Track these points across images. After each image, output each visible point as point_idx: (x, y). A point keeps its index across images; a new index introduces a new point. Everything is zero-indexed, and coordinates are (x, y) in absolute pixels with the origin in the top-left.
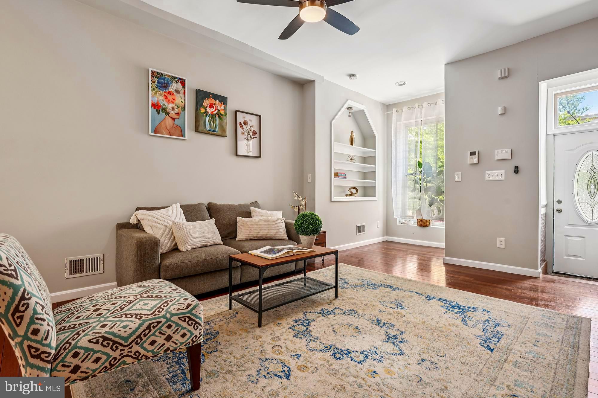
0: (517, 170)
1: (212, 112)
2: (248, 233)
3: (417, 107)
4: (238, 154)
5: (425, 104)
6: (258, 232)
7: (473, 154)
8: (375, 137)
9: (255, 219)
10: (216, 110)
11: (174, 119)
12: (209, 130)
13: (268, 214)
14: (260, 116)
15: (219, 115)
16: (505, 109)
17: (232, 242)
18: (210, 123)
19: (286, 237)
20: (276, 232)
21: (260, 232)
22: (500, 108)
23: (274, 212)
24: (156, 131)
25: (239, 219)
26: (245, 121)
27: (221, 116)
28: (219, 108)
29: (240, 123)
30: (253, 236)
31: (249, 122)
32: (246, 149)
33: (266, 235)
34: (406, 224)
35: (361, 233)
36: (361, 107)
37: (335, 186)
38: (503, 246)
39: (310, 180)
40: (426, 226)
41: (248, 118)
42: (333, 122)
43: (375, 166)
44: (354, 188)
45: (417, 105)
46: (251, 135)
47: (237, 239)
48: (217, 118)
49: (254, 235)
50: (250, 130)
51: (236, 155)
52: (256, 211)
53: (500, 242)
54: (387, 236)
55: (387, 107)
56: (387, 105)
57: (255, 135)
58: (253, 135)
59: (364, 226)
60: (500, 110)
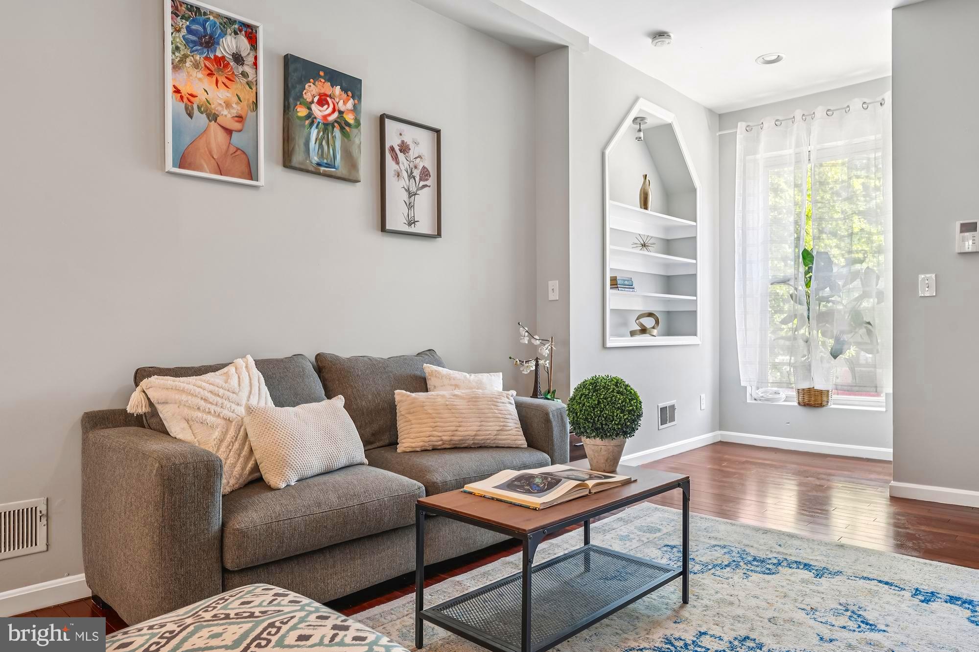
1: (325, 117)
2: (429, 433)
3: (799, 118)
4: (388, 227)
5: (820, 111)
6: (454, 428)
7: (967, 228)
8: (694, 190)
9: (443, 396)
10: (334, 111)
11: (229, 132)
12: (319, 164)
13: (469, 381)
14: (438, 132)
15: (343, 125)
17: (387, 454)
18: (321, 145)
19: (522, 441)
20: (498, 428)
21: (460, 429)
23: (484, 377)
24: (183, 161)
25: (400, 395)
26: (403, 142)
27: (347, 128)
28: (341, 106)
29: (392, 149)
30: (442, 440)
31: (412, 146)
32: (406, 215)
33: (475, 435)
34: (768, 400)
35: (668, 425)
36: (667, 117)
37: (611, 310)
39: (554, 296)
40: (821, 405)
41: (411, 134)
42: (607, 152)
43: (694, 261)
44: (650, 315)
45: (798, 114)
46: (417, 179)
47: (400, 448)
48: (337, 132)
49: (445, 438)
50: (416, 167)
51: (383, 229)
52: (438, 372)
54: (720, 430)
55: (722, 119)
56: (721, 116)
57: (427, 180)
58: (421, 180)
59: (673, 408)
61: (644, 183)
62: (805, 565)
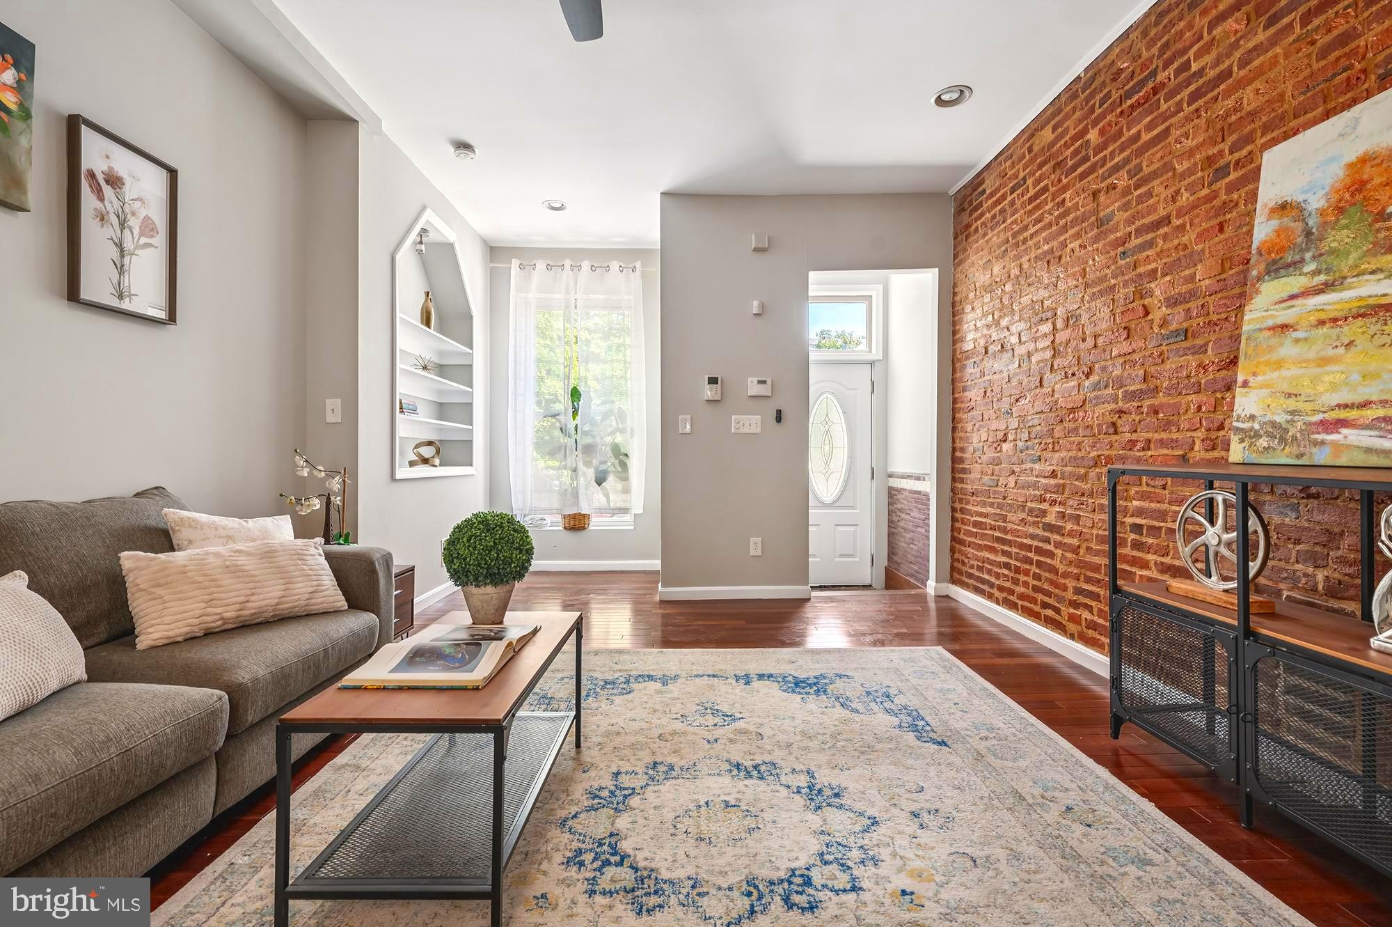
0: (779, 417)
2: (199, 612)
3: (567, 266)
4: (84, 295)
5: (586, 265)
6: (243, 599)
7: (713, 381)
8: (471, 317)
9: (217, 555)
13: (249, 530)
14: (173, 171)
16: (762, 306)
17: (118, 656)
19: (342, 603)
20: (311, 590)
21: (253, 598)
22: (755, 303)
25: (129, 559)
26: (111, 169)
27: (3, 115)
29: (92, 175)
30: (222, 619)
31: (128, 181)
32: (115, 281)
33: (278, 604)
37: (400, 438)
38: (759, 553)
40: (584, 528)
41: (124, 162)
42: (398, 257)
43: (471, 390)
44: (430, 443)
45: (567, 263)
46: (136, 231)
47: (143, 642)
49: (226, 615)
50: (133, 214)
51: (74, 297)
52: (194, 520)
53: (755, 546)
55: (495, 252)
56: (491, 248)
57: (152, 236)
58: (142, 234)
60: (755, 306)
61: (426, 300)
62: (649, 676)
